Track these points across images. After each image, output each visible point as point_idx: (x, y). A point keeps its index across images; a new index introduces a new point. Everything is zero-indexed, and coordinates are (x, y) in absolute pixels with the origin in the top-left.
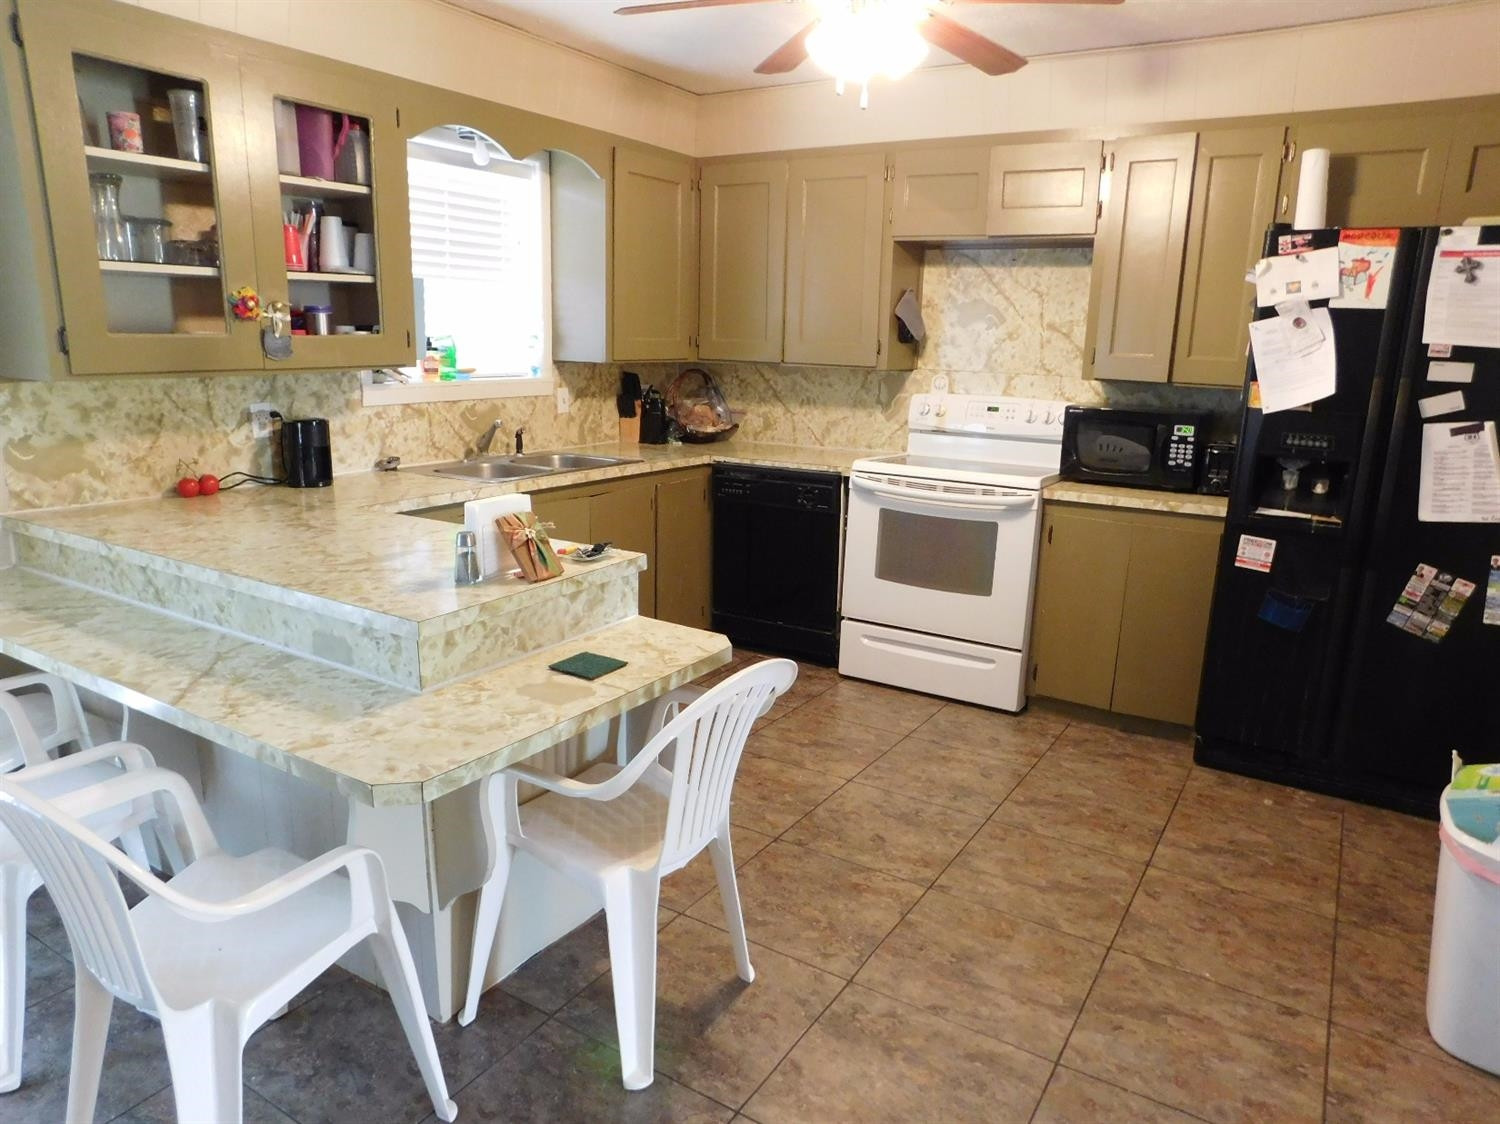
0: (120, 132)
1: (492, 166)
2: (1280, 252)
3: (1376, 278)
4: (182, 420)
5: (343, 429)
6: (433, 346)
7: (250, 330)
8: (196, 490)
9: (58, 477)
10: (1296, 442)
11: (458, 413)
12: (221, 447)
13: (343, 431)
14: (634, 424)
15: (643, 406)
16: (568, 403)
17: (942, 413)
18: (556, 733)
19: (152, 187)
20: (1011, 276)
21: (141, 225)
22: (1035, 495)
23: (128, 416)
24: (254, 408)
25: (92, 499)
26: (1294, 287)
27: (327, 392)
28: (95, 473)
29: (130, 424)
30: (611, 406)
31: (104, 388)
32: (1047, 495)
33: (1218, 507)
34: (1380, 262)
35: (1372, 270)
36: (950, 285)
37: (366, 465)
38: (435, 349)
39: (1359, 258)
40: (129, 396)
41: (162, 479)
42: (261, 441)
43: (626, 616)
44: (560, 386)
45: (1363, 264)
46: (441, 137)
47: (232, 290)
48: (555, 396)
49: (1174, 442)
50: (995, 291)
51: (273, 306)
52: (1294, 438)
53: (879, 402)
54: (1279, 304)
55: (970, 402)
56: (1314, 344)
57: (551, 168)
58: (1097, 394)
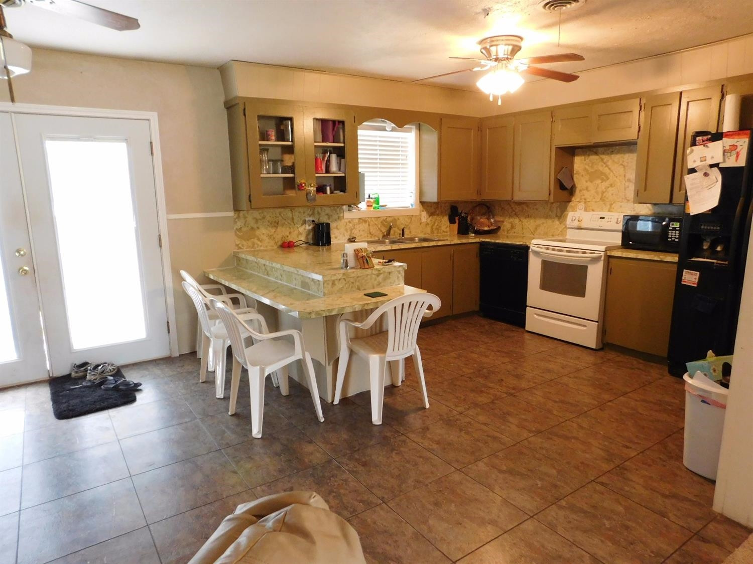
0: (269, 135)
1: (393, 130)
2: (697, 144)
3: (740, 153)
4: (284, 223)
5: (337, 227)
6: (371, 197)
7: (304, 193)
8: (287, 246)
9: (248, 240)
10: (706, 227)
11: (380, 222)
12: (296, 232)
13: (337, 228)
14: (456, 226)
15: (459, 219)
16: (426, 219)
17: (580, 220)
18: (354, 308)
19: (279, 150)
20: (611, 159)
21: (275, 162)
22: (602, 254)
23: (269, 221)
24: (307, 219)
25: (257, 247)
26: (703, 159)
27: (331, 214)
28: (259, 239)
29: (269, 224)
30: (446, 219)
31: (262, 213)
32: (609, 253)
33: (674, 258)
34: (741, 145)
35: (738, 150)
36: (586, 164)
37: (345, 240)
38: (372, 198)
39: (732, 144)
40: (269, 215)
41: (278, 242)
42: (309, 230)
43: (399, 284)
44: (423, 211)
45: (734, 147)
46: (373, 122)
47: (298, 181)
48: (420, 215)
49: (670, 230)
50: (604, 166)
51: (311, 185)
52: (705, 226)
53: (557, 216)
54: (698, 166)
55: (593, 215)
56: (713, 184)
57: (419, 128)
58: (650, 210)
